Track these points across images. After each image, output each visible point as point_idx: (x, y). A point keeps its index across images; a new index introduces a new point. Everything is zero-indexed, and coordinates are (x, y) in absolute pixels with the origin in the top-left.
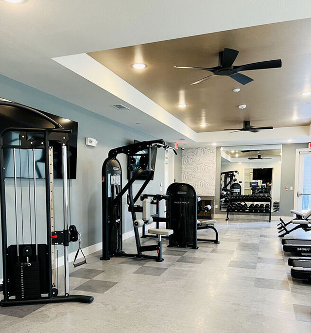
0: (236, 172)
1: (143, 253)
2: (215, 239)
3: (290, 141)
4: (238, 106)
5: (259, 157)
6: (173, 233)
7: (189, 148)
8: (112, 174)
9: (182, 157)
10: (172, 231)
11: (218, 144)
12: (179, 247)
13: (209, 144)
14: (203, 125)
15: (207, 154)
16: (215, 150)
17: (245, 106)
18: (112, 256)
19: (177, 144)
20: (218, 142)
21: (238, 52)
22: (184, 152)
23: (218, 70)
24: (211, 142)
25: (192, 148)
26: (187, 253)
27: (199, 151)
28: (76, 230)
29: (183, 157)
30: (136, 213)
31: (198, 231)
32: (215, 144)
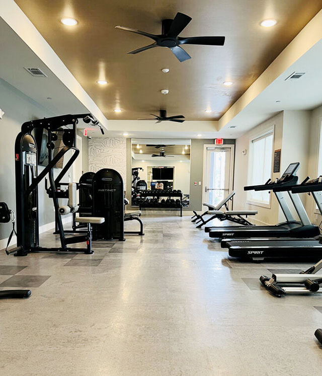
0: (141, 169)
1: (68, 246)
2: (140, 231)
3: (200, 136)
4: (161, 91)
5: (163, 155)
6: (104, 221)
7: (97, 138)
8: (27, 152)
9: (88, 147)
10: (104, 219)
11: (130, 134)
12: (104, 240)
13: (121, 134)
14: (118, 110)
15: (117, 145)
16: (125, 142)
17: (167, 91)
18: (29, 252)
19: (86, 131)
20: (130, 132)
21: (191, 19)
22: (90, 141)
23: (162, 39)
24: (122, 132)
25: (100, 138)
26: (115, 245)
27: (108, 142)
28: (7, 208)
29: (90, 147)
30: (59, 199)
31: (125, 223)
32: (126, 135)
